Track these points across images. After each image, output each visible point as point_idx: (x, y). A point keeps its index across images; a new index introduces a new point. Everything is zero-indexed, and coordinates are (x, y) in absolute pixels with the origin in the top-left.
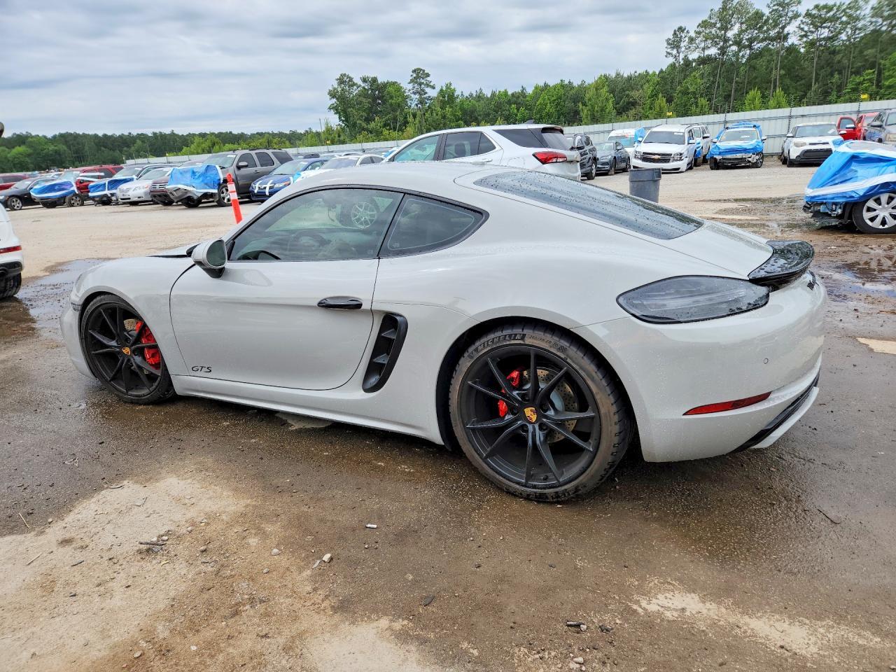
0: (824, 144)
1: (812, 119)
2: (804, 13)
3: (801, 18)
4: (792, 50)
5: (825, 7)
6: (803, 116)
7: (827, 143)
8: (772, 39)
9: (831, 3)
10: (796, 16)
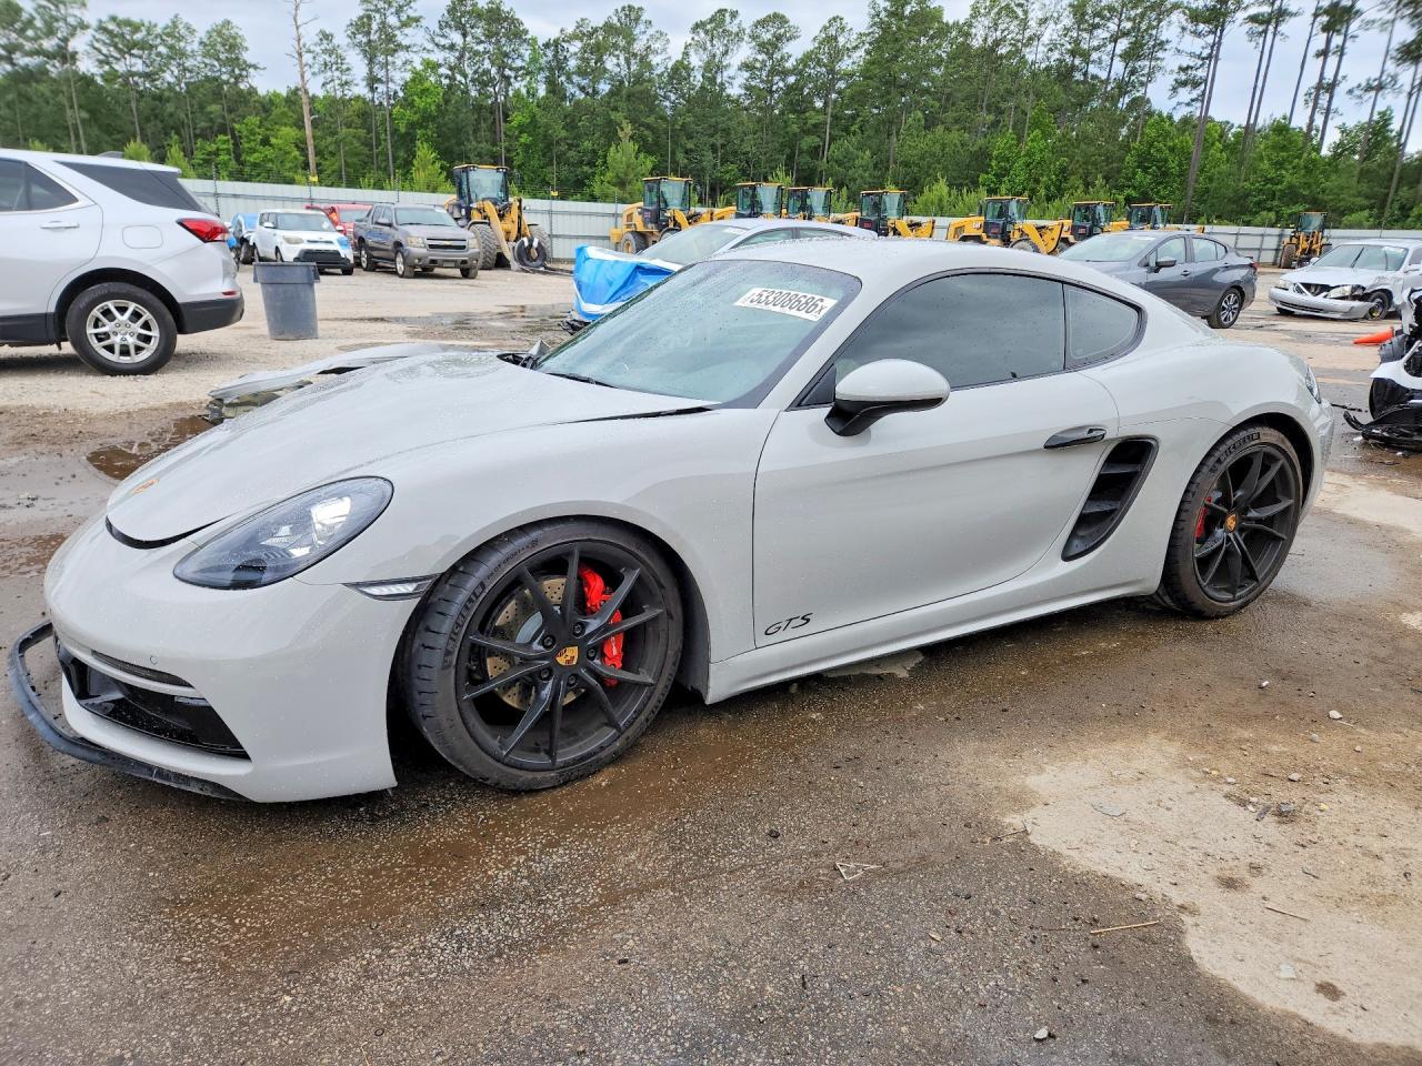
0: (327, 242)
1: (288, 203)
2: (94, 24)
3: (90, 32)
4: (87, 81)
5: (128, 23)
6: (235, 196)
7: (331, 242)
8: (50, 56)
9: (136, 19)
10: (84, 26)
